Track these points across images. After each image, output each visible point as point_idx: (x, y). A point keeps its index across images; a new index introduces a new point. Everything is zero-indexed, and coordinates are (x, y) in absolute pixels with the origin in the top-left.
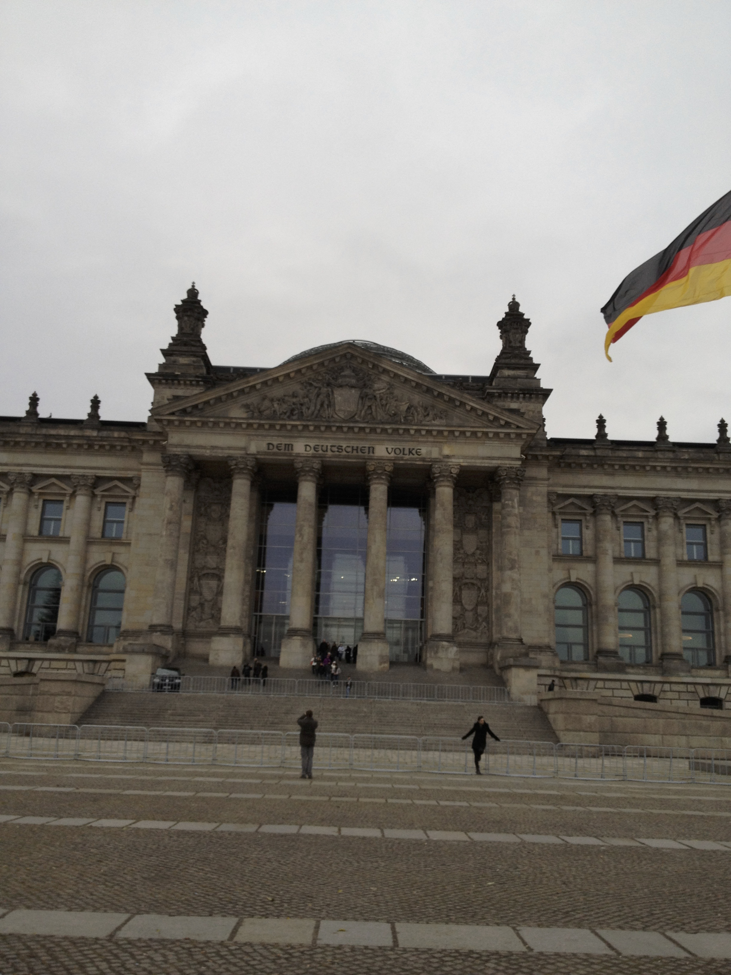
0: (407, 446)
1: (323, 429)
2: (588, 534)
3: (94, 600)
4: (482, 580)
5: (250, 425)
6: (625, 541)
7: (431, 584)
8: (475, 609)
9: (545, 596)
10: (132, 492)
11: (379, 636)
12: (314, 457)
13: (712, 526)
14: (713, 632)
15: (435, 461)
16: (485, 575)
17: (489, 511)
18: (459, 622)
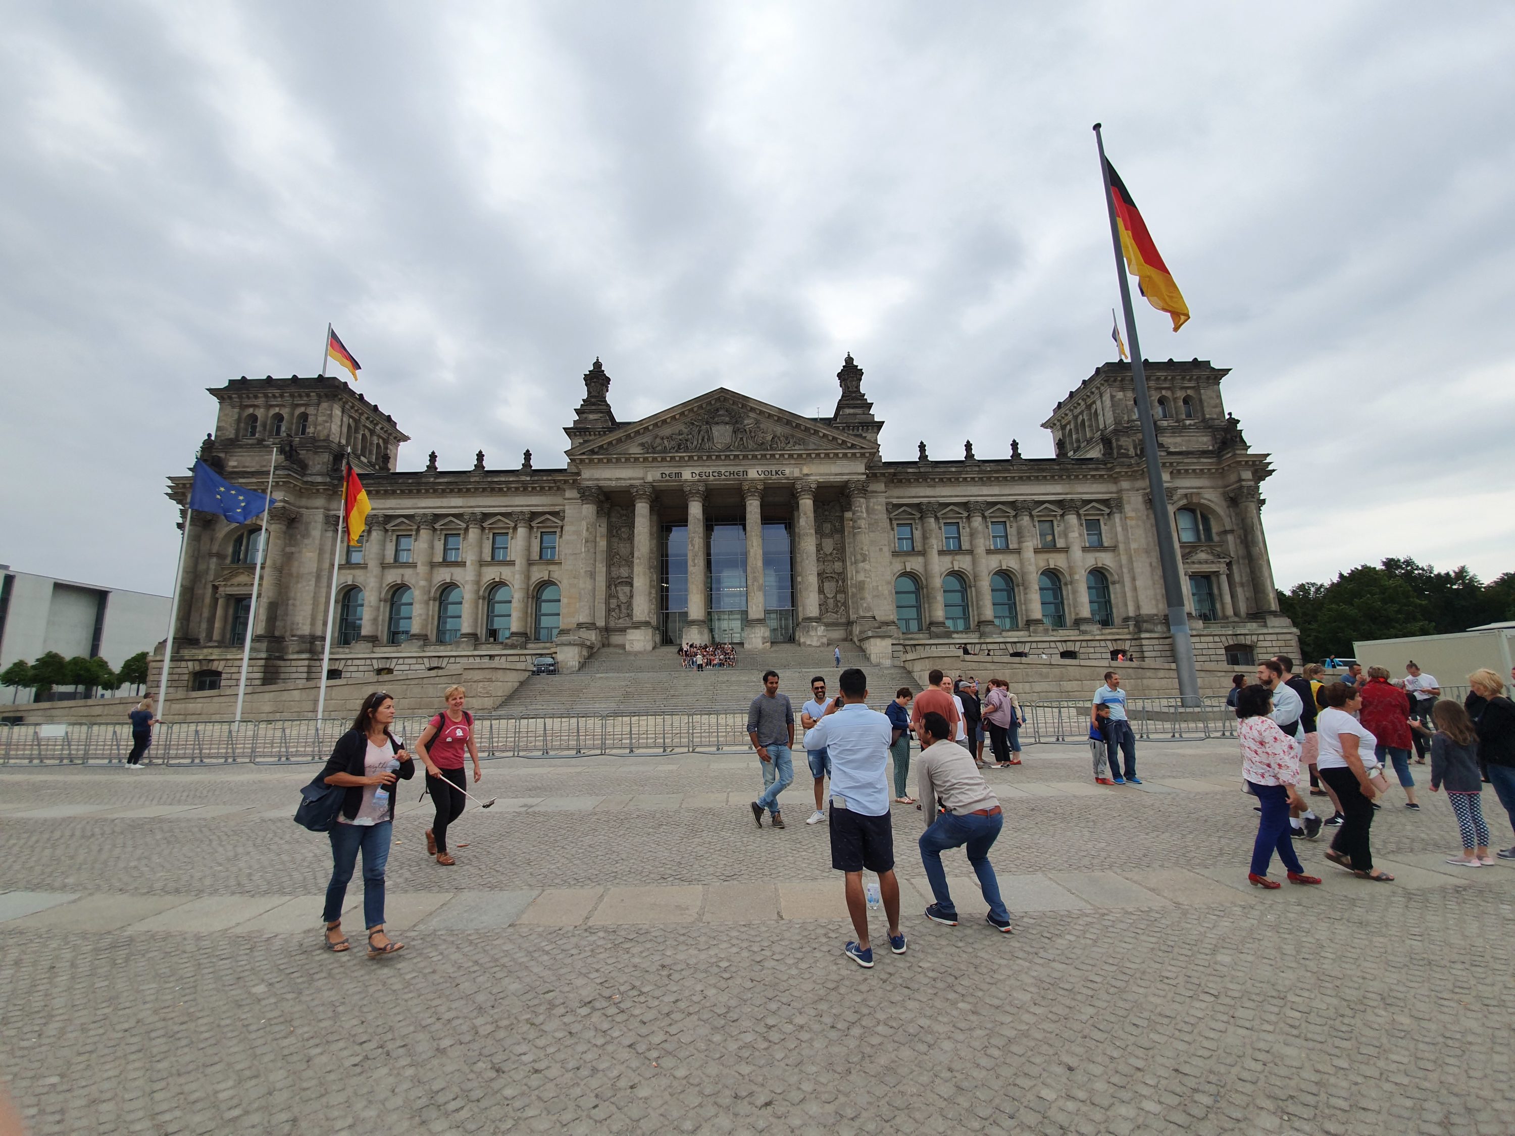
0: (774, 469)
1: (705, 458)
2: (917, 534)
3: (538, 608)
4: (839, 574)
5: (645, 459)
6: (946, 538)
7: (799, 579)
8: (835, 597)
9: (889, 583)
10: (560, 523)
11: (760, 621)
12: (699, 481)
13: (1011, 522)
14: (1015, 604)
15: (797, 479)
16: (841, 570)
17: (842, 519)
18: (823, 608)
